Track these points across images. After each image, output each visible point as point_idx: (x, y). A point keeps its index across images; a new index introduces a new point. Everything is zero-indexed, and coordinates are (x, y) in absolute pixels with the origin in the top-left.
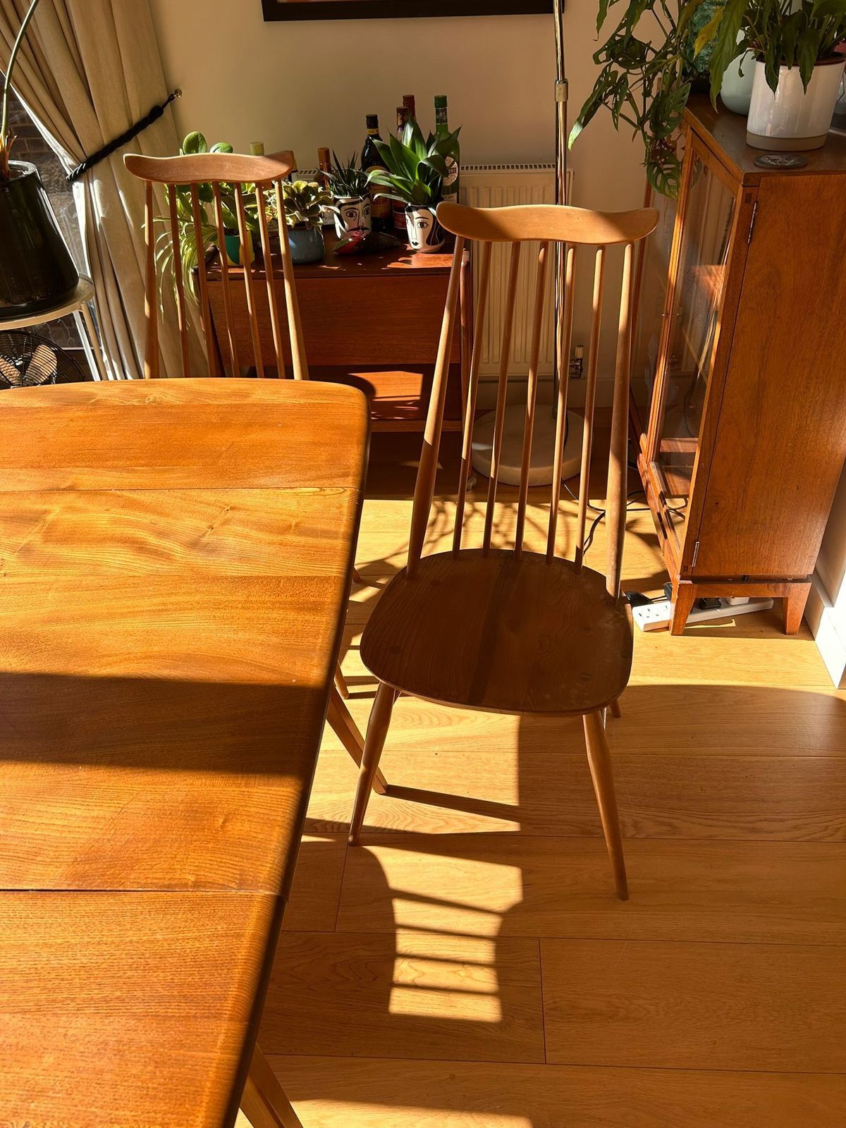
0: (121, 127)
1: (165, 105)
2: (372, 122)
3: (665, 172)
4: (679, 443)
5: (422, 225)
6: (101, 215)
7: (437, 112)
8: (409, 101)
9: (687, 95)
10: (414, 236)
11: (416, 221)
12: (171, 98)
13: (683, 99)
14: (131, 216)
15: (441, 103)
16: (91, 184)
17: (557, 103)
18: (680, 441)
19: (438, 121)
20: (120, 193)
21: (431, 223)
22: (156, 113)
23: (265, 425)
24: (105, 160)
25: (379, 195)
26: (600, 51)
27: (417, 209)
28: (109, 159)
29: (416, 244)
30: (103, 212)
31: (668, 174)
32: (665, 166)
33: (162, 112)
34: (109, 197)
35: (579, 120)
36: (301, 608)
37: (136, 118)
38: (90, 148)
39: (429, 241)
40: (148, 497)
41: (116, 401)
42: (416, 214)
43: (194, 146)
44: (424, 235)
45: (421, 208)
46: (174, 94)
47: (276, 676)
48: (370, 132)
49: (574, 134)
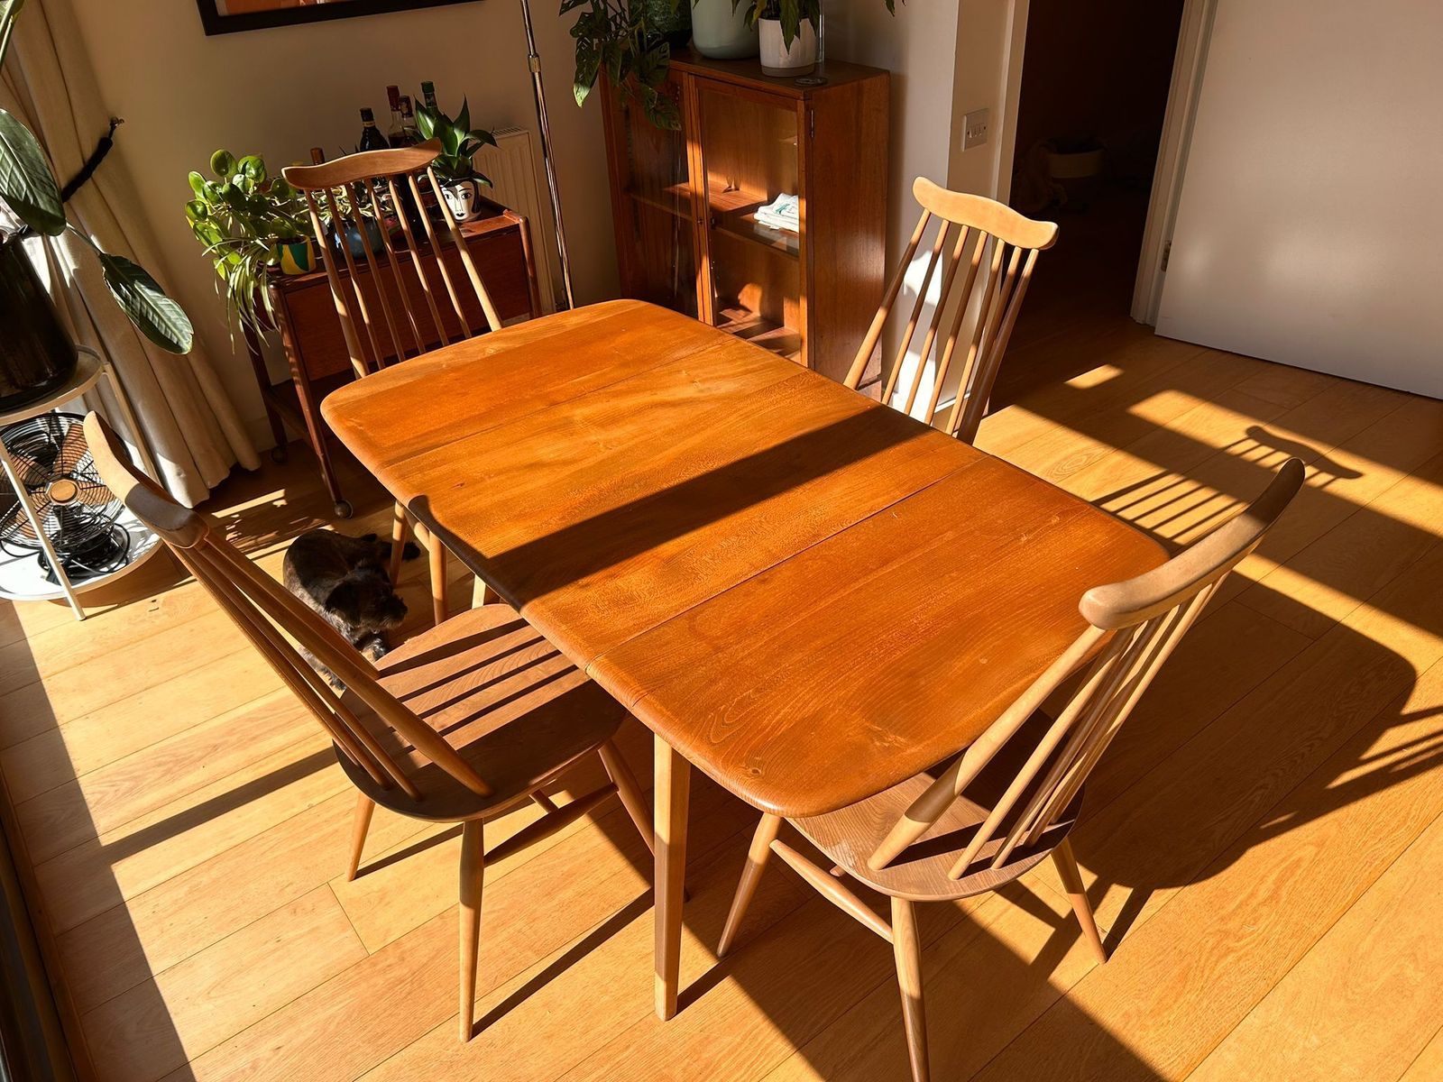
0: (76, 166)
1: (111, 133)
2: (367, 115)
3: (663, 112)
5: (466, 196)
6: (72, 267)
7: (428, 95)
8: (393, 91)
9: (668, 51)
10: (459, 208)
11: (461, 194)
12: (113, 127)
15: (428, 89)
16: (51, 238)
17: (534, 74)
21: (473, 192)
22: (105, 145)
26: (577, 28)
27: (459, 183)
29: (462, 215)
30: (76, 263)
32: (663, 107)
33: (111, 143)
34: (79, 248)
35: (581, 82)
37: (89, 152)
39: (473, 210)
40: (620, 387)
41: (460, 361)
42: (459, 187)
43: (223, 165)
44: (468, 203)
45: (464, 180)
46: (114, 123)
47: (854, 411)
48: (367, 124)
49: (581, 95)
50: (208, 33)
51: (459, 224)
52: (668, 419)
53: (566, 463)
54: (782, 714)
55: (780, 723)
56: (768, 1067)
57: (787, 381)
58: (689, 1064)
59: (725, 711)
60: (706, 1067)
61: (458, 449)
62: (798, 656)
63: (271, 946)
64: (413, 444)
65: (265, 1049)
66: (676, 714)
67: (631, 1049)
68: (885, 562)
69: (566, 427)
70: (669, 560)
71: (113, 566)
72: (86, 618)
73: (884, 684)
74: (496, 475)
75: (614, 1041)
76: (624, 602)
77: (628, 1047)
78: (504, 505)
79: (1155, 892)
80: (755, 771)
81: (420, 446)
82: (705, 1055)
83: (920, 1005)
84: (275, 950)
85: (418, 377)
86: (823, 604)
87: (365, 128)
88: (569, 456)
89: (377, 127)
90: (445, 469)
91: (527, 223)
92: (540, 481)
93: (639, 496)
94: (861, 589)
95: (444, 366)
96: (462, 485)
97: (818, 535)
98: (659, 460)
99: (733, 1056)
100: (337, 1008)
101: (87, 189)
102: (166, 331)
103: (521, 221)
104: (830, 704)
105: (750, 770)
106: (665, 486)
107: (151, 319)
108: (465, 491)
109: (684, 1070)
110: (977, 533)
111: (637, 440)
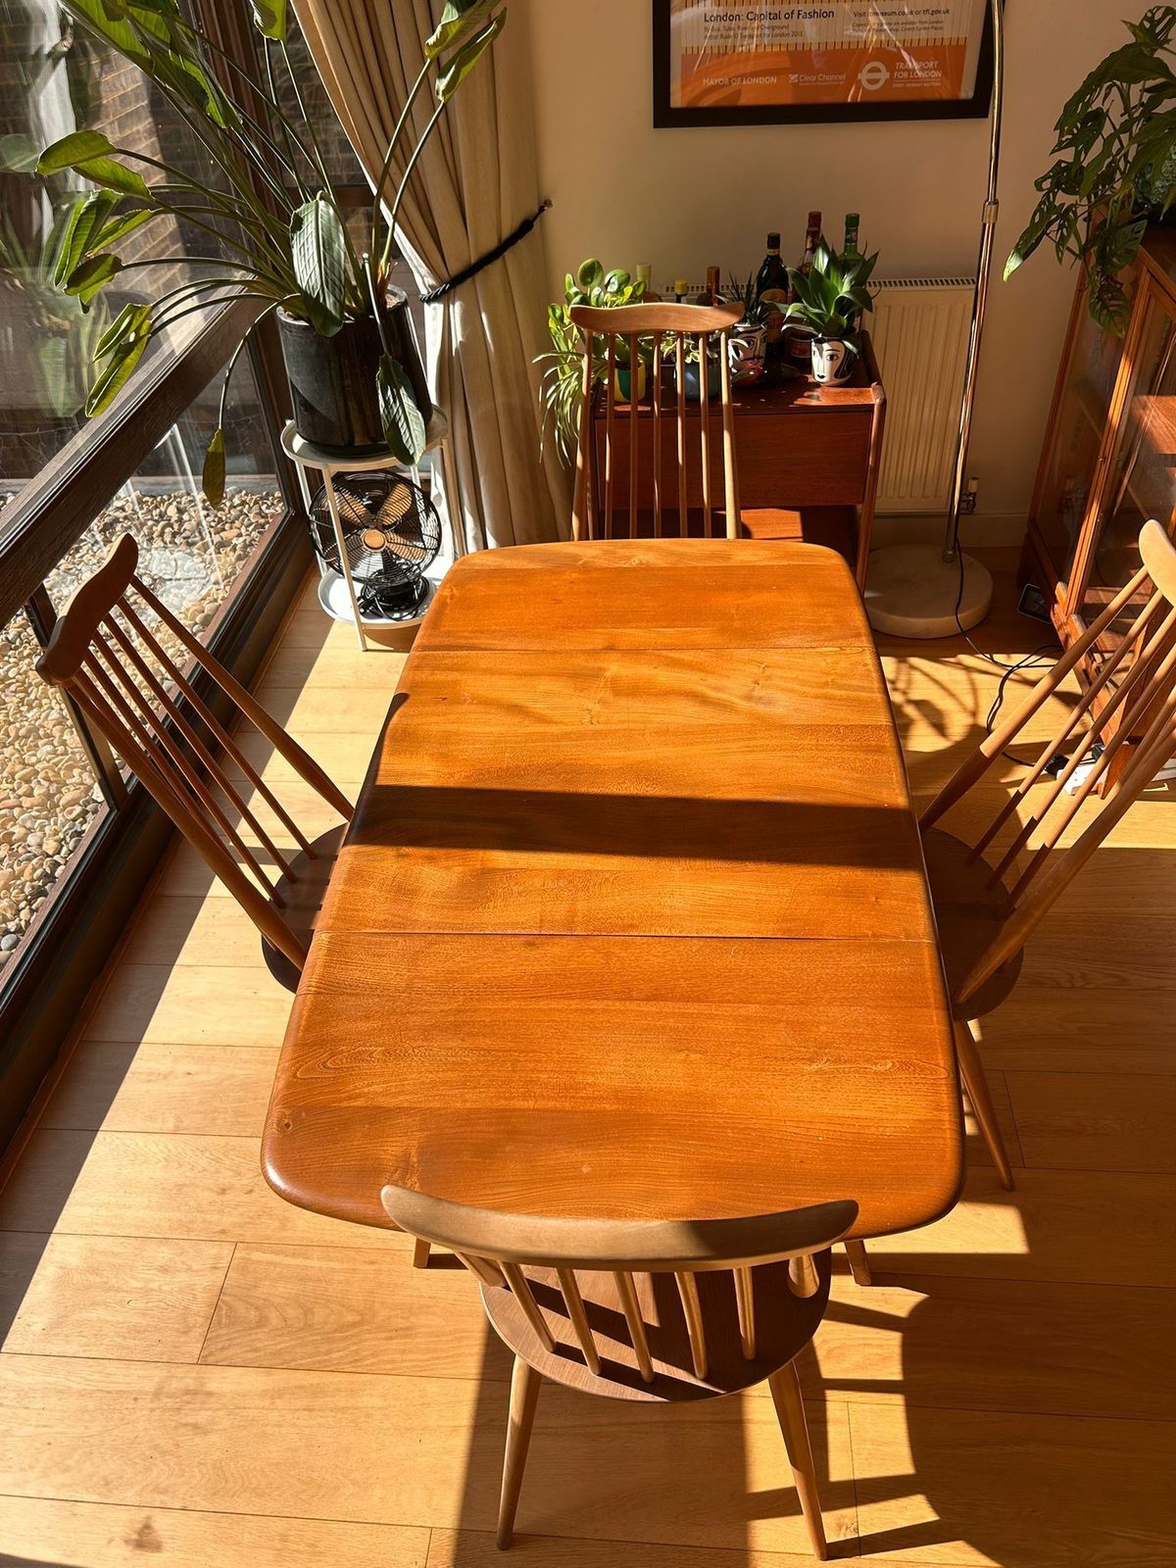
0: (490, 243)
1: (535, 218)
2: (774, 241)
3: (1111, 309)
4: (1101, 593)
5: (832, 357)
6: (460, 339)
7: (848, 232)
8: (815, 219)
9: (1142, 232)
10: (821, 368)
11: (826, 354)
12: (541, 209)
13: (1137, 236)
14: (493, 340)
15: (852, 222)
16: (451, 306)
17: (985, 225)
18: (1102, 590)
19: (847, 241)
20: (484, 315)
21: (841, 355)
22: (526, 227)
23: (761, 588)
24: (470, 279)
25: (789, 326)
26: (1044, 178)
27: (828, 341)
28: (474, 282)
29: (823, 377)
30: (463, 336)
31: (1114, 311)
32: (1113, 302)
33: (532, 226)
34: (470, 321)
35: (1017, 250)
36: (868, 750)
37: (506, 233)
38: (455, 267)
39: (837, 374)
40: (686, 656)
41: (602, 563)
42: (826, 346)
43: (589, 274)
44: (832, 367)
45: (833, 340)
46: (544, 205)
47: (862, 801)
48: (771, 252)
49: (1013, 264)
50: (656, 125)
51: (818, 385)
52: (684, 713)
53: (542, 719)
54: (371, 1089)
55: (359, 1096)
57: (846, 727)
58: (397, 1316)
59: (342, 1052)
60: (408, 1329)
61: (484, 660)
62: (455, 1043)
63: (248, 993)
64: (460, 638)
65: (183, 1067)
66: (307, 1029)
67: (373, 1267)
68: (654, 997)
69: (582, 678)
70: (487, 873)
71: (405, 614)
72: (367, 650)
73: (478, 1124)
74: (479, 703)
76: (403, 891)
77: (372, 1263)
78: (447, 738)
79: (960, 1544)
80: (287, 1125)
81: (462, 642)
82: (413, 1320)
84: (247, 998)
85: (549, 566)
86: (543, 1004)
87: (768, 256)
88: (549, 713)
89: (781, 256)
90: (452, 676)
91: (883, 405)
92: (498, 725)
93: (553, 788)
94: (593, 1011)
95: (580, 563)
96: (445, 699)
97: (632, 926)
98: (614, 755)
99: (431, 1339)
100: (242, 1072)
101: (495, 268)
102: (407, 441)
103: (876, 401)
104: (414, 1108)
105: (287, 1121)
106: (583, 790)
107: (400, 426)
108: (441, 708)
109: (390, 1317)
110: (782, 1025)
111: (625, 726)
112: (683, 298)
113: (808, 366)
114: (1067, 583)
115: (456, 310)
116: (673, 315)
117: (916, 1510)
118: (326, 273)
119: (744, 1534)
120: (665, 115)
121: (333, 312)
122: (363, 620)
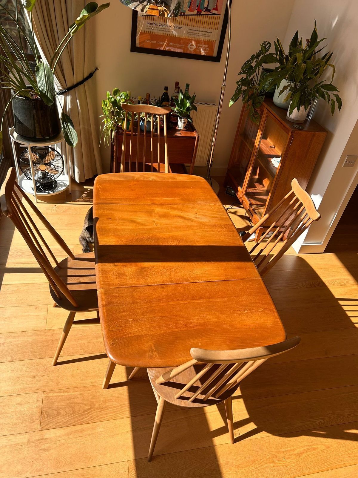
0: (80, 79)
1: (94, 72)
2: (166, 88)
3: (255, 117)
4: (249, 189)
5: (184, 123)
6: (70, 107)
7: (186, 88)
8: (177, 84)
9: (264, 99)
10: (181, 126)
11: (182, 122)
12: (95, 70)
13: (262, 99)
14: (80, 108)
15: (188, 86)
16: (67, 97)
17: (222, 91)
18: (250, 189)
19: (186, 91)
20: (78, 101)
21: (186, 122)
22: (91, 75)
23: (188, 188)
24: (73, 89)
25: (173, 113)
26: (239, 81)
27: (183, 118)
28: (75, 90)
29: (181, 128)
31: (256, 118)
32: (256, 115)
33: (93, 75)
34: (73, 102)
35: (233, 99)
36: (230, 231)
37: (85, 77)
38: (69, 85)
39: (185, 127)
40: (175, 206)
41: (141, 179)
42: (183, 120)
43: (116, 92)
44: (184, 125)
45: (185, 118)
46: (96, 69)
47: (235, 245)
48: (165, 91)
49: (231, 103)
50: (131, 51)
51: (179, 130)
52: (180, 222)
53: (141, 224)
54: (133, 331)
55: (131, 333)
56: (120, 417)
57: (223, 225)
58: (101, 404)
59: (120, 322)
60: (106, 407)
61: (118, 207)
62: (152, 316)
64: (108, 200)
65: (8, 340)
66: (107, 316)
67: (90, 391)
68: (200, 298)
69: (150, 213)
70: (143, 268)
71: (50, 191)
72: (38, 203)
74: (121, 220)
75: (87, 387)
76: (121, 275)
77: (90, 390)
78: (116, 230)
79: (264, 432)
80: (113, 344)
81: (109, 202)
82: (107, 404)
83: (159, 426)
84: (26, 316)
85: (126, 179)
86: (172, 303)
87: (164, 92)
88: (144, 222)
89: (168, 93)
90: (110, 212)
91: (199, 137)
92: (129, 227)
93: (152, 244)
94: (186, 303)
95: (135, 179)
96: (110, 219)
97: (188, 280)
98: (166, 235)
99: (114, 409)
100: (30, 339)
101: (81, 86)
102: (71, 139)
103: (197, 136)
104: (148, 335)
105: (112, 343)
106: (161, 244)
107: (68, 134)
108: (110, 221)
109: (99, 405)
110: (234, 302)
111: (166, 226)
112: (141, 102)
113: (176, 124)
114: (242, 187)
115: (69, 98)
116: (151, 109)
117: (252, 426)
118: (48, 86)
119: (212, 442)
120: (134, 48)
121: (50, 98)
122: (37, 193)
